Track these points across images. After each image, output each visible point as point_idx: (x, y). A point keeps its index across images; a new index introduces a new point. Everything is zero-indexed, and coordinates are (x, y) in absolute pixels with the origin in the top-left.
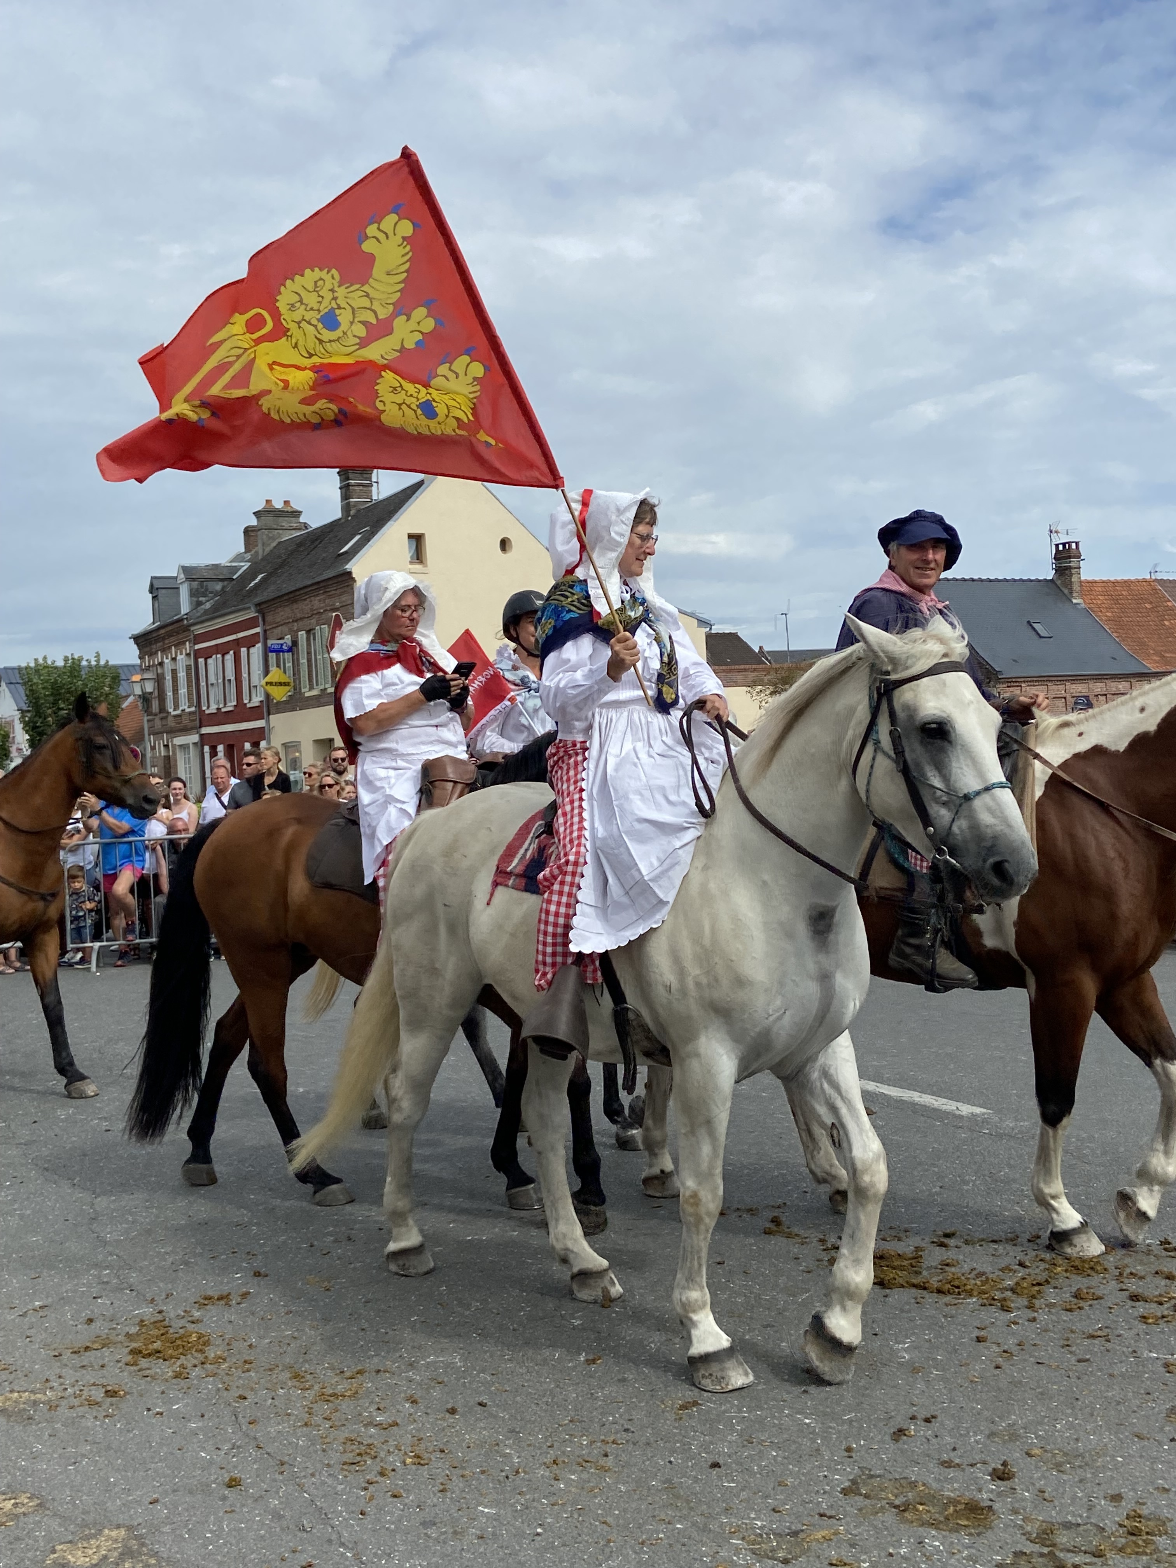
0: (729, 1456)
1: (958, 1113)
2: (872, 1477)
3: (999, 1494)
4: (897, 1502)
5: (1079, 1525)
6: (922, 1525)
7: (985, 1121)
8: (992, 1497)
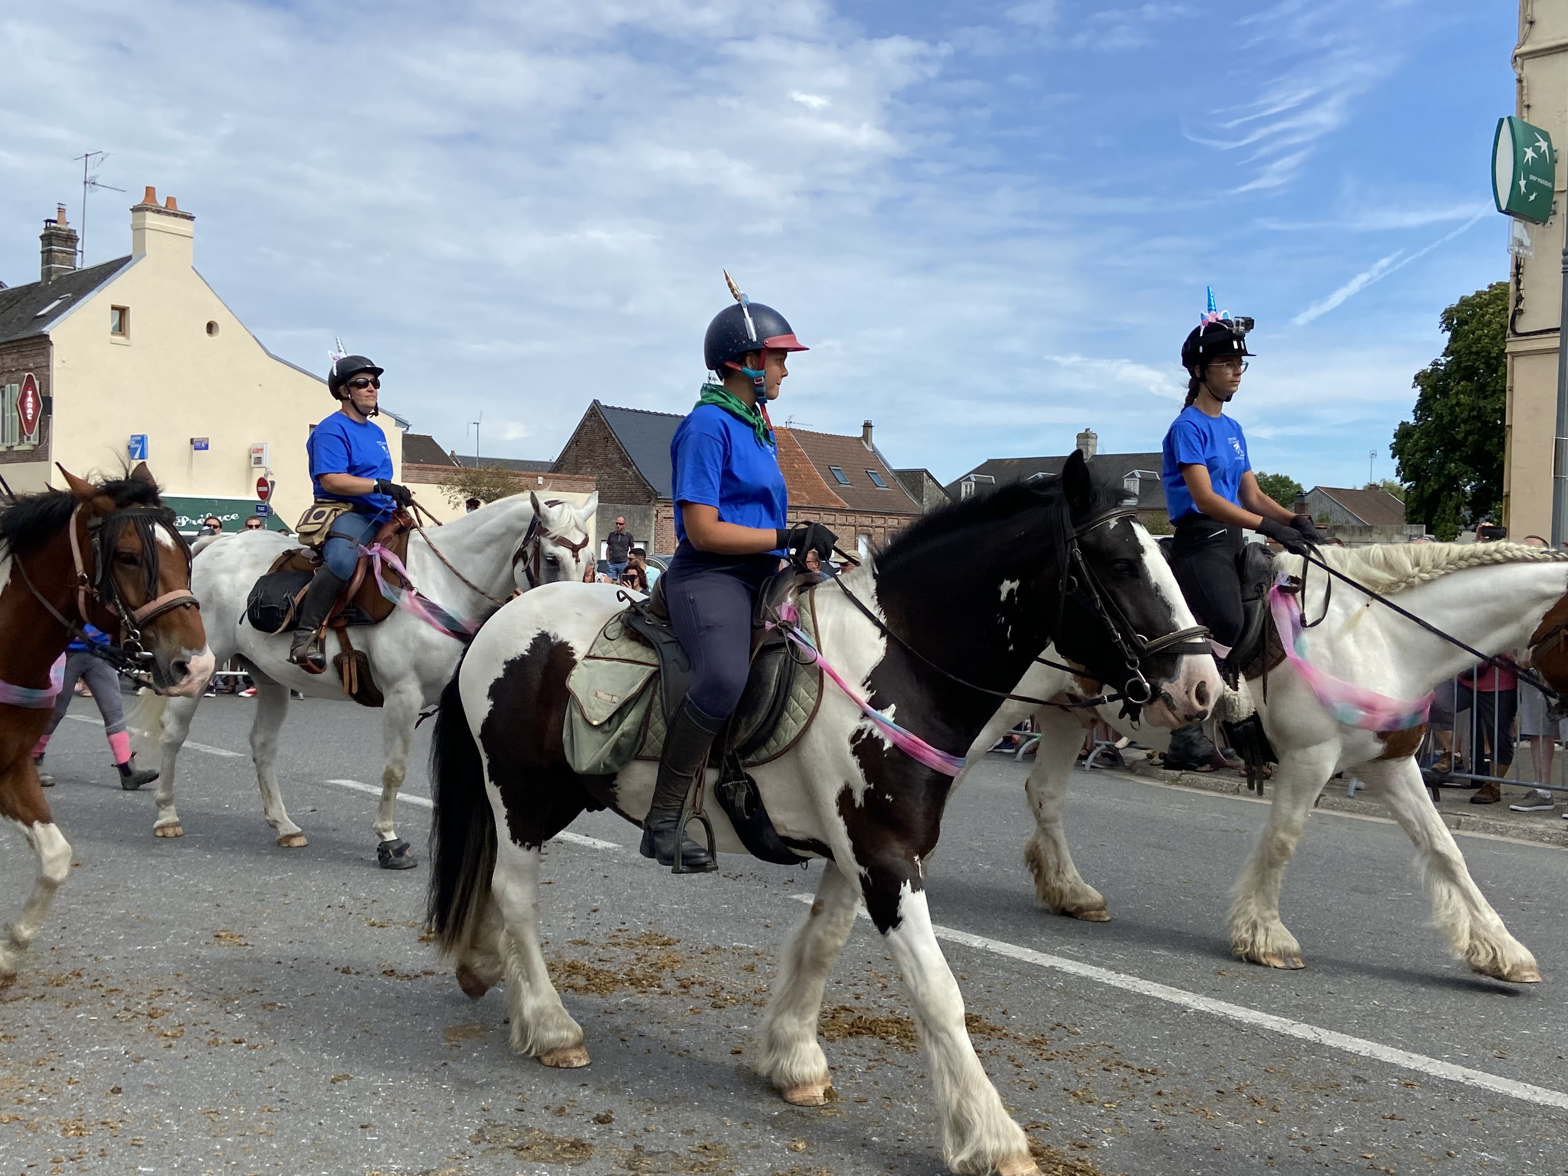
0: (374, 1116)
1: (593, 847)
2: (495, 1126)
3: (599, 1134)
4: (516, 1144)
5: (659, 1153)
6: (535, 1160)
7: (615, 853)
8: (592, 1135)
